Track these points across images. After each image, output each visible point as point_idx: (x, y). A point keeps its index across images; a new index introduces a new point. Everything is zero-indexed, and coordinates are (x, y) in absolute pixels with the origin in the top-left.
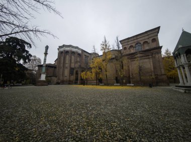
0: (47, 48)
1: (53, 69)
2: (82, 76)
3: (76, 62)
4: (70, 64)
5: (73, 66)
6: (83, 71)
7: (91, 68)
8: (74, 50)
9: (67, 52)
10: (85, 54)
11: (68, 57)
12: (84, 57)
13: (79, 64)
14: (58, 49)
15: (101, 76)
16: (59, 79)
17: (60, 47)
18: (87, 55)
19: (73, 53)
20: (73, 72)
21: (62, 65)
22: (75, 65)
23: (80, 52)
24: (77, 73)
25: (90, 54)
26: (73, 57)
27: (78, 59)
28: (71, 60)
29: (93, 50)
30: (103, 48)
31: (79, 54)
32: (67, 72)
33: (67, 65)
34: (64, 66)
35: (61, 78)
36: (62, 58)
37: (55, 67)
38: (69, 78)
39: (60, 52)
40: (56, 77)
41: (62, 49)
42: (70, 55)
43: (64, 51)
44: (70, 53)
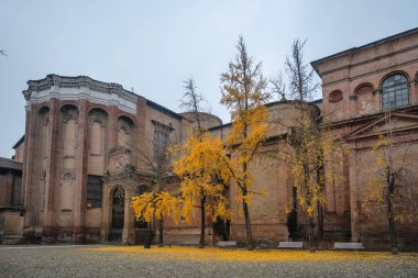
1: (8, 179)
2: (138, 211)
3: (112, 152)
4: (85, 160)
5: (97, 166)
7: (176, 180)
8: (101, 99)
9: (68, 108)
10: (157, 116)
11: (72, 131)
12: (150, 129)
13: (125, 160)
14: (27, 95)
15: (221, 210)
16: (35, 222)
17: (35, 86)
18: (167, 121)
19: (98, 111)
20: (101, 193)
21: (46, 164)
22: (107, 162)
23: (130, 108)
24: (117, 200)
25: (178, 117)
26: (97, 129)
27: (123, 139)
28: (87, 144)
29: (188, 99)
31: (127, 120)
32: (70, 194)
33: (70, 165)
34: (54, 168)
35: (46, 218)
36: (47, 132)
37: (18, 173)
38: (83, 218)
39: (34, 106)
40: (23, 213)
41: (44, 96)
42: (82, 120)
43: (55, 101)
44: (82, 113)
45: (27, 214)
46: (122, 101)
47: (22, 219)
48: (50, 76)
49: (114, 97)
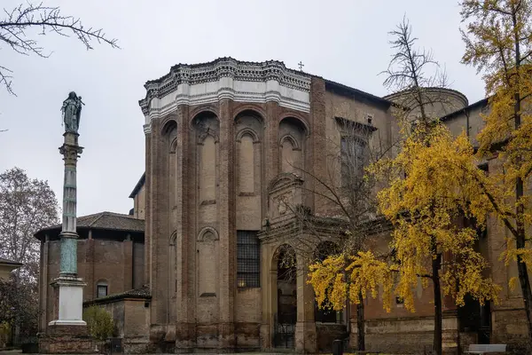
0: (73, 108)
1: (126, 246)
2: (320, 289)
3: (273, 187)
4: (232, 206)
5: (251, 215)
6: (324, 251)
7: (387, 225)
8: (253, 91)
9: (204, 116)
10: (344, 108)
11: (210, 156)
12: (333, 134)
13: (295, 197)
14: (145, 106)
15: (472, 281)
16: (165, 317)
17: (157, 88)
18: (362, 114)
19: (248, 114)
20: (258, 261)
21: (176, 217)
22: (265, 206)
23: (299, 100)
24: (285, 273)
25: (382, 104)
26: (247, 146)
27: (290, 161)
28: (233, 176)
29: (400, 66)
30: (486, 33)
31: (294, 122)
32: (213, 265)
33: (210, 215)
34: (187, 222)
35: (179, 309)
36: (175, 163)
37: (138, 237)
38: (233, 309)
39: (155, 123)
40: (148, 301)
41: (167, 104)
42: (224, 136)
43: (184, 108)
44: (224, 122)
45: (154, 303)
46: (284, 91)
47: (148, 311)
48: (175, 68)
49: (272, 85)
